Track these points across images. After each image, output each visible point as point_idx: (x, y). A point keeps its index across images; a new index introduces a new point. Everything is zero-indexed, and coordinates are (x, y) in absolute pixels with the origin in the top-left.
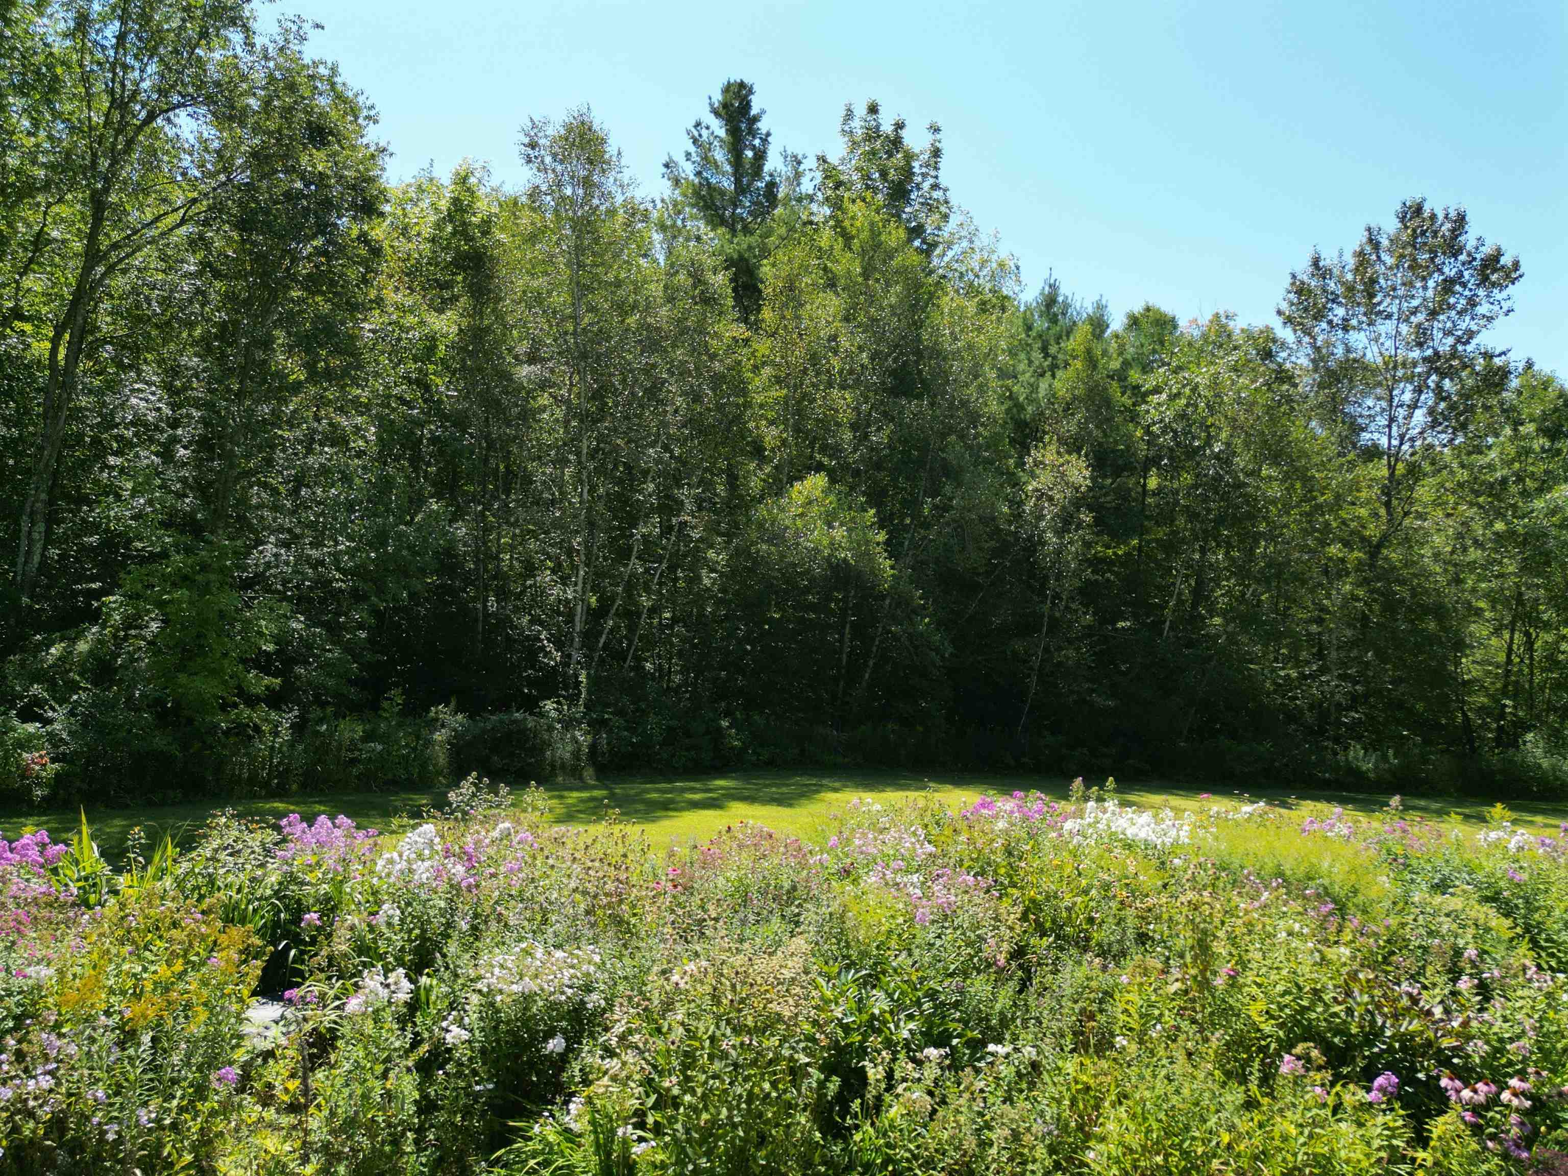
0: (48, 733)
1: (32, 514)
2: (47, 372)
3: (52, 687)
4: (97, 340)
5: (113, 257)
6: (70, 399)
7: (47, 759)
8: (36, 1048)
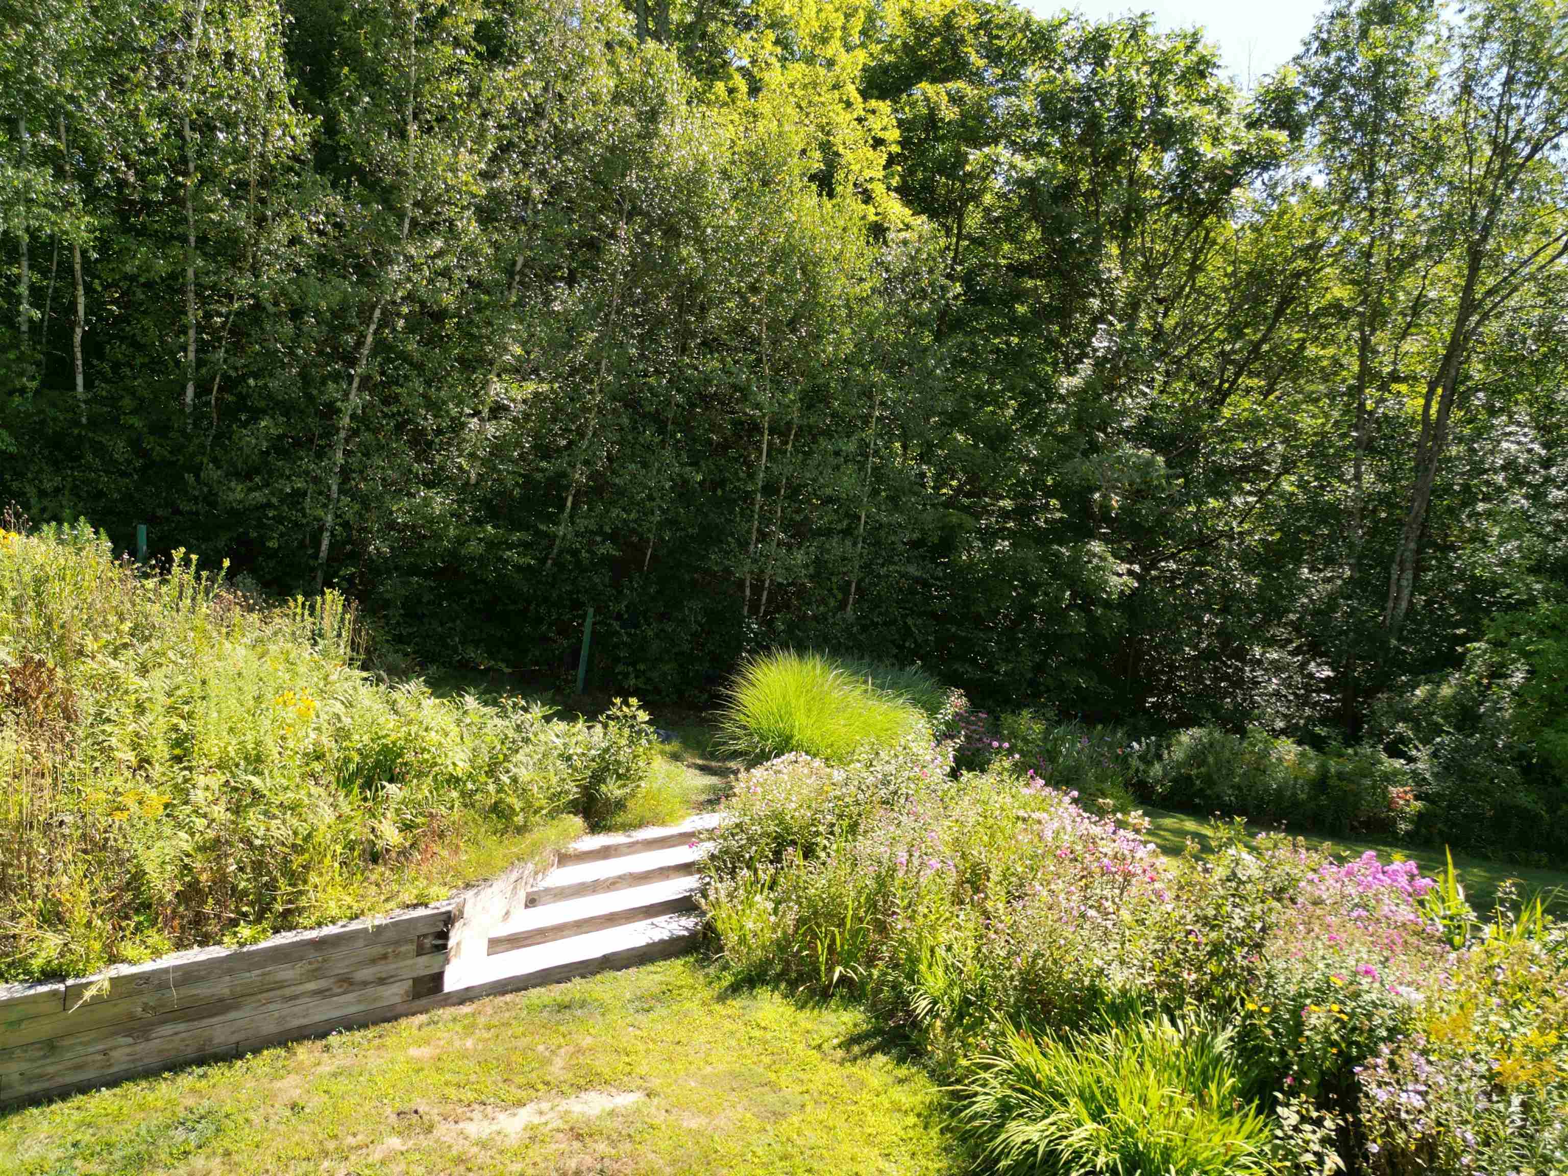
0: (1413, 772)
1: (1401, 563)
2: (1420, 427)
3: (1417, 728)
4: (1469, 389)
5: (1488, 304)
6: (1440, 450)
7: (1410, 796)
8: (1406, 1064)
